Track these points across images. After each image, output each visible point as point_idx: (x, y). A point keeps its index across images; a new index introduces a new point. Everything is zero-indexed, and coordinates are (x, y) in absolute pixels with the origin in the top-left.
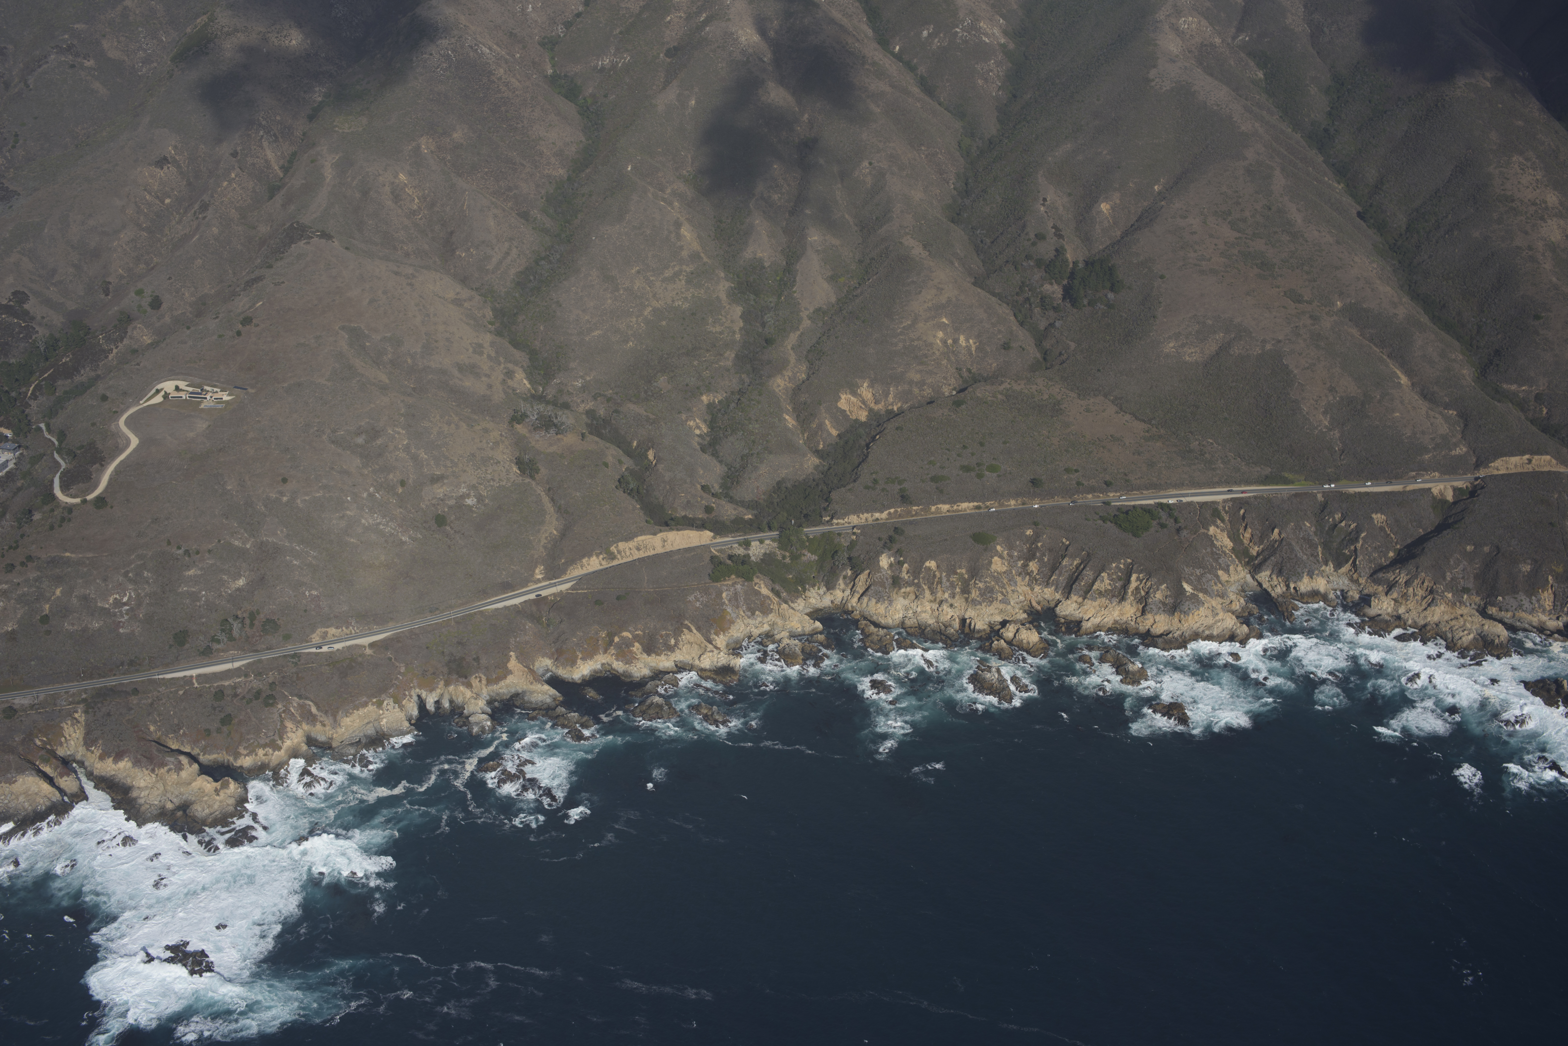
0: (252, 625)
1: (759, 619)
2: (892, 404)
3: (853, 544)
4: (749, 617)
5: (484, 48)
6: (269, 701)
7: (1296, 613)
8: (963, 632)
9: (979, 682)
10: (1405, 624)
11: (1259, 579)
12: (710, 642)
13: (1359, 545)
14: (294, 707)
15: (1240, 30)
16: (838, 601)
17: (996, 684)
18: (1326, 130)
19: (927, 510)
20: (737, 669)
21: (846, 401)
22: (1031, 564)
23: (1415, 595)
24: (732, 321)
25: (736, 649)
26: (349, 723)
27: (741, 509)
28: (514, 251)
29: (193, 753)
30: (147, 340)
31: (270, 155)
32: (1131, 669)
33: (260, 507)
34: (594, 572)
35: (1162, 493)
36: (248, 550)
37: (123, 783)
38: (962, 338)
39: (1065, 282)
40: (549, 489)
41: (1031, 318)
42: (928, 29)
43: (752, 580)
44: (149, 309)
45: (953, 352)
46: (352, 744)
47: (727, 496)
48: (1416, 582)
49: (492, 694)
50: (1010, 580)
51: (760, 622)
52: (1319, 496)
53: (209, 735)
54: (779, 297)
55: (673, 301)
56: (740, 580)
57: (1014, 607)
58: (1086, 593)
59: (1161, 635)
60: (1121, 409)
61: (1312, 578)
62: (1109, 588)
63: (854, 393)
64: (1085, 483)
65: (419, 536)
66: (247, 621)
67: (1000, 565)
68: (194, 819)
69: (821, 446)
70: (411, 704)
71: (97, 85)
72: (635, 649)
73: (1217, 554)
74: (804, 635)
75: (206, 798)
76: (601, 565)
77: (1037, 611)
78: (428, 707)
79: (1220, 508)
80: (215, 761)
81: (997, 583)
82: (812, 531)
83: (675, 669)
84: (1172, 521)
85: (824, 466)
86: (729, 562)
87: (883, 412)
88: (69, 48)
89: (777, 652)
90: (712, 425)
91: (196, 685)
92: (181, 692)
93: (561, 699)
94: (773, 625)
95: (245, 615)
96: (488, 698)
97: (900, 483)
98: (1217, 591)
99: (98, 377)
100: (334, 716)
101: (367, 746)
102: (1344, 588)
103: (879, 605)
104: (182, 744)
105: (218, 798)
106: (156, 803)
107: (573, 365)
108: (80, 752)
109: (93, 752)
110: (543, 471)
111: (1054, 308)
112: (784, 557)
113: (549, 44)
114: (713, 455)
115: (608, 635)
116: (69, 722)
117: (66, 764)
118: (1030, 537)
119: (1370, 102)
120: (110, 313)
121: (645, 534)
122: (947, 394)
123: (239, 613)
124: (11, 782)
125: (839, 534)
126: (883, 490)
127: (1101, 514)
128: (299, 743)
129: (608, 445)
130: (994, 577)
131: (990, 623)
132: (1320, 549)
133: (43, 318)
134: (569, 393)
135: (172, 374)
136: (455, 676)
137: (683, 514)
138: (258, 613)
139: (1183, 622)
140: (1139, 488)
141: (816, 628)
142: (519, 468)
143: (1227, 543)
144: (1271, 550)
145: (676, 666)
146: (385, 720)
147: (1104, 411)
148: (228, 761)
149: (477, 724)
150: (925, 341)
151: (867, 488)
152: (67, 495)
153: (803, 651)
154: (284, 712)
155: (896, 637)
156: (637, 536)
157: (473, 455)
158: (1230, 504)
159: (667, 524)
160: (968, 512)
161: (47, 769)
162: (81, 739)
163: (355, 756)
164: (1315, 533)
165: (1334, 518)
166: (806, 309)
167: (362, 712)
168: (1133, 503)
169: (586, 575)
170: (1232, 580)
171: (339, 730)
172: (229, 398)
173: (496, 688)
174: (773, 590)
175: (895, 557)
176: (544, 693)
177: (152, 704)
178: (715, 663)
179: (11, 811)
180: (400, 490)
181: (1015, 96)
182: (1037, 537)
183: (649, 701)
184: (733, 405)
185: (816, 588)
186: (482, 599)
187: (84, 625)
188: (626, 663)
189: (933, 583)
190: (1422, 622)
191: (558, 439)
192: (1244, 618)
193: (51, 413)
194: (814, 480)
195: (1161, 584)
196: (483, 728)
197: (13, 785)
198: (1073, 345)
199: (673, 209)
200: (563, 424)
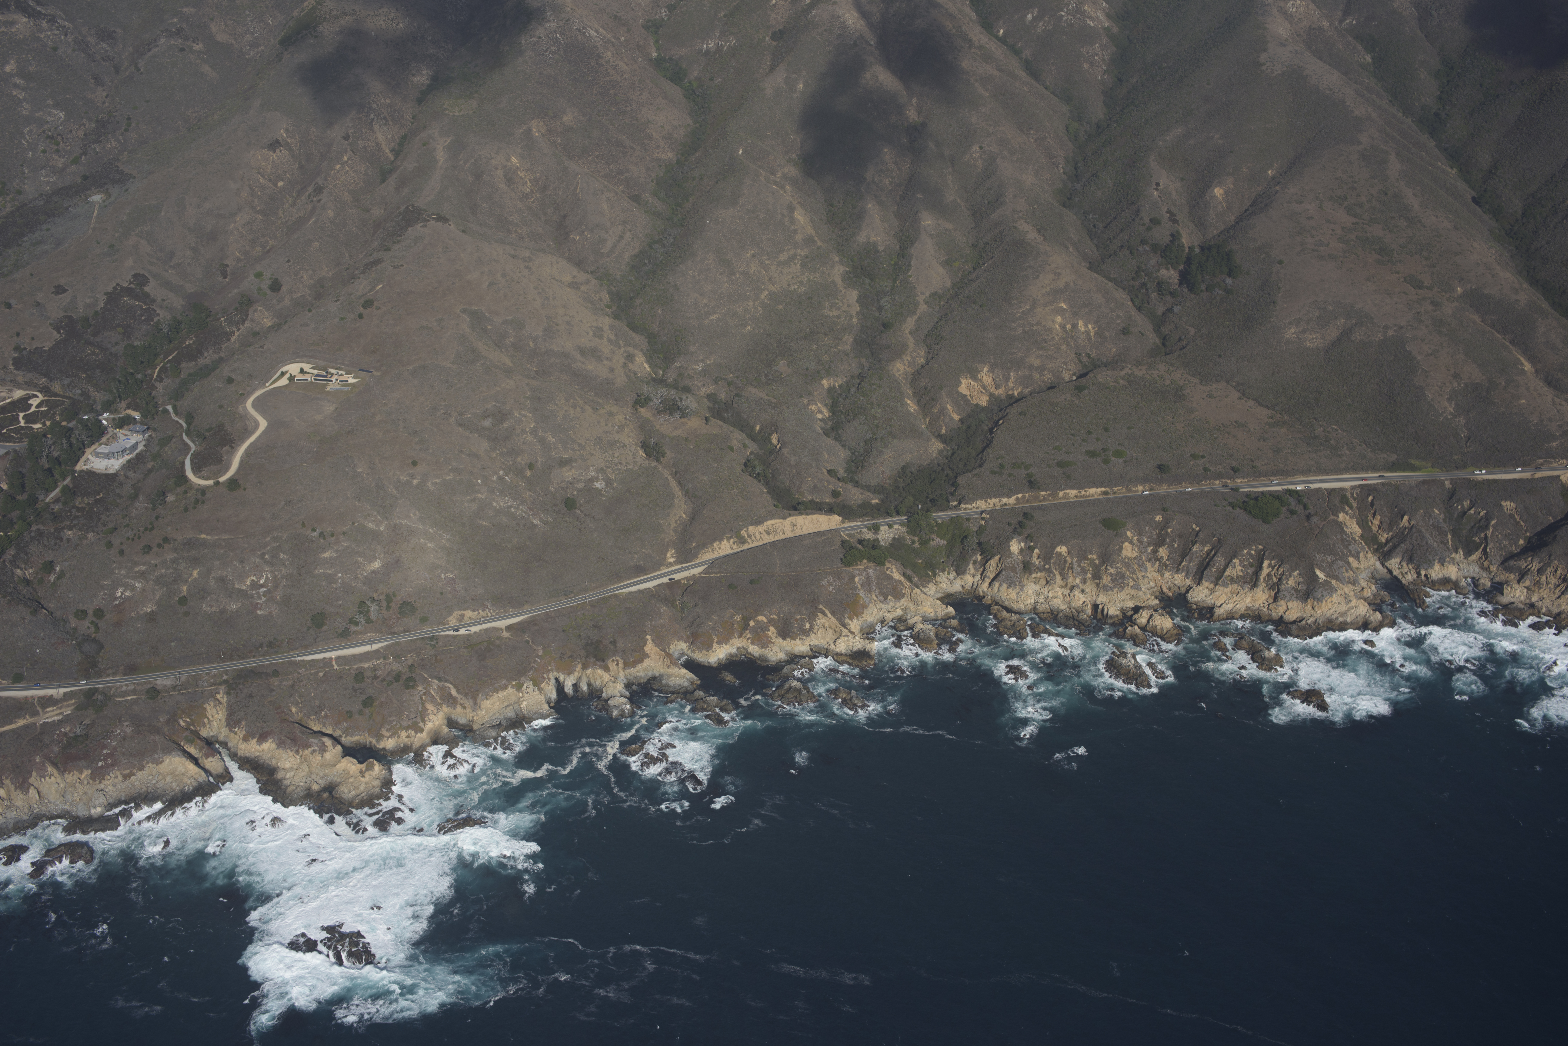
0: (388, 608)
1: (892, 604)
2: (1012, 389)
3: (981, 529)
4: (881, 602)
5: (591, 32)
6: (410, 683)
7: (1428, 600)
8: (1095, 618)
9: (1115, 668)
10: (1539, 612)
11: (1389, 566)
12: (845, 626)
13: (1489, 533)
14: (434, 689)
15: (1346, 13)
16: (968, 586)
17: (1133, 670)
18: (1437, 115)
19: (1054, 495)
20: (872, 654)
21: (965, 386)
22: (1161, 550)
23: (1548, 583)
24: (849, 306)
25: (869, 633)
26: (489, 706)
27: (867, 493)
28: (628, 234)
29: (334, 735)
30: (268, 322)
31: (380, 137)
32: (1267, 655)
33: (392, 490)
34: (725, 556)
35: (1290, 479)
36: (382, 532)
37: (268, 765)
38: (1081, 323)
39: (1181, 267)
40: (676, 473)
41: (1148, 303)
42: (1032, 13)
43: (884, 565)
44: (269, 292)
45: (1072, 337)
46: (493, 727)
47: (852, 480)
48: (1549, 570)
49: (629, 677)
50: (1140, 566)
51: (893, 607)
52: (1447, 483)
53: (351, 717)
54: (895, 281)
55: (789, 285)
56: (871, 564)
57: (1145, 593)
58: (1217, 580)
59: (1294, 622)
60: (1244, 395)
61: (1443, 565)
62: (1241, 574)
63: (975, 378)
64: (1213, 469)
65: (550, 519)
66: (384, 604)
67: (1130, 551)
68: (341, 801)
69: (944, 431)
70: (550, 687)
71: (206, 69)
72: (770, 633)
73: (1346, 541)
74: (937, 620)
75: (351, 780)
76: (732, 549)
77: (1168, 597)
78: (566, 690)
79: (1348, 494)
80: (358, 743)
81: (1128, 569)
82: (940, 516)
83: (810, 653)
84: (1301, 507)
85: (947, 451)
86: (860, 546)
87: (1003, 397)
88: (179, 32)
89: (911, 637)
90: (833, 408)
91: (336, 667)
92: (321, 674)
93: (699, 682)
94: (905, 610)
95: (381, 597)
96: (625, 681)
97: (1026, 468)
98: (1349, 578)
99: (221, 360)
100: (475, 699)
101: (507, 729)
102: (1475, 575)
103: (1010, 590)
104: (324, 725)
105: (363, 779)
106: (302, 784)
107: (692, 349)
108: (223, 733)
109: (236, 733)
110: (669, 455)
111: (1171, 293)
112: (913, 542)
113: (653, 27)
114: (836, 439)
115: (743, 619)
116: (212, 703)
117: (210, 745)
118: (1159, 522)
119: (1481, 86)
120: (230, 295)
121: (774, 519)
122: (1067, 379)
123: (375, 595)
124: (158, 762)
125: (968, 519)
126: (1010, 475)
127: (1230, 500)
128: (440, 726)
129: (732, 429)
130: (1125, 562)
131: (1122, 608)
132: (1449, 536)
133: (163, 300)
134: (690, 377)
135: (296, 357)
136: (592, 660)
137: (810, 498)
138: (395, 596)
139: (1316, 609)
140: (1266, 475)
141: (948, 613)
142: (645, 452)
143: (1354, 528)
144: (1401, 537)
145: (812, 650)
146: (525, 703)
147: (1227, 397)
148: (371, 742)
149: (617, 707)
150: (1044, 326)
151: (993, 472)
152: (199, 477)
153: (937, 635)
154: (425, 694)
155: (1029, 623)
156: (767, 520)
157: (600, 438)
158: (1358, 491)
159: (795, 509)
160: (1096, 497)
161: (192, 750)
162: (224, 720)
163: (496, 739)
164: (1444, 520)
165: (1463, 506)
166: (922, 293)
167: (501, 694)
168: (1261, 489)
169: (718, 559)
170: (1362, 566)
171: (479, 712)
172: (354, 381)
173: (632, 672)
174: (904, 575)
175: (1026, 542)
176: (682, 677)
177: (293, 686)
178: (851, 647)
179: (159, 791)
180: (529, 473)
181: (1120, 80)
182: (1166, 523)
183: (787, 686)
184: (853, 390)
185: (946, 573)
186: (616, 583)
187: (222, 607)
188: (762, 647)
189: (1064, 569)
190: (1556, 611)
191: (683, 423)
192: (1376, 605)
193: (176, 396)
194: (939, 465)
195: (1294, 571)
196: (623, 711)
197: (160, 766)
198: (1192, 331)
199: (785, 192)
200: (687, 407)
